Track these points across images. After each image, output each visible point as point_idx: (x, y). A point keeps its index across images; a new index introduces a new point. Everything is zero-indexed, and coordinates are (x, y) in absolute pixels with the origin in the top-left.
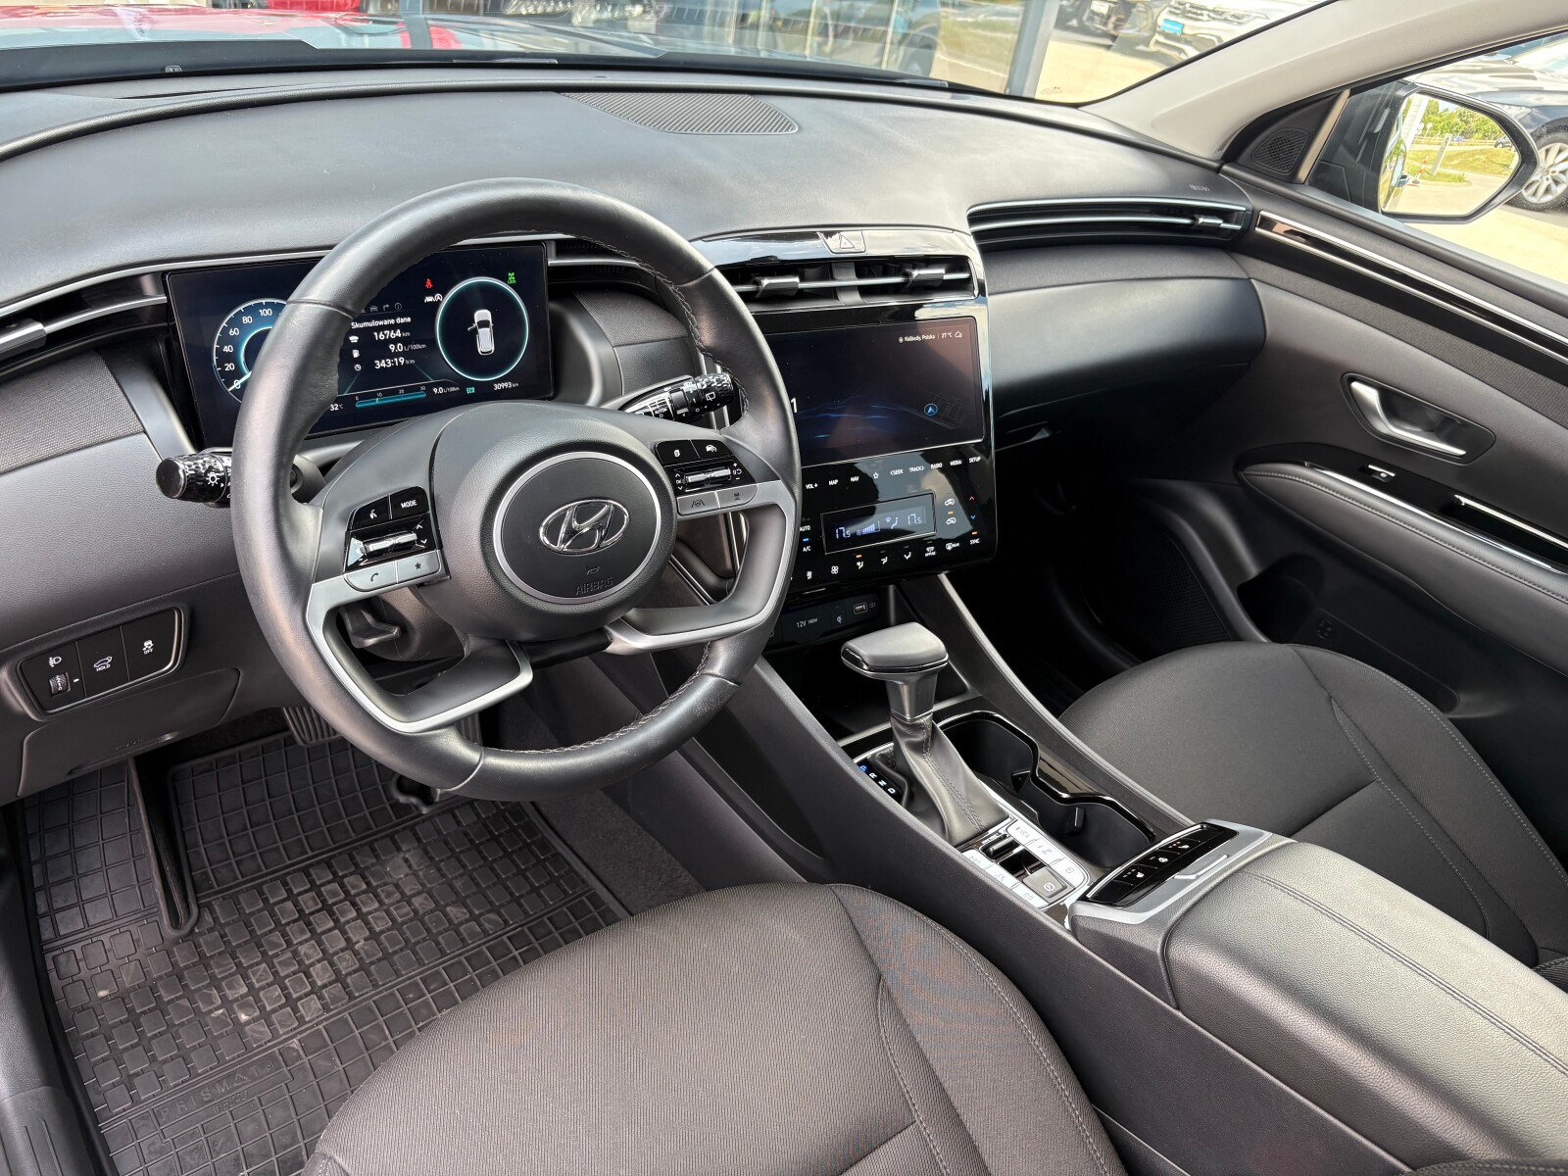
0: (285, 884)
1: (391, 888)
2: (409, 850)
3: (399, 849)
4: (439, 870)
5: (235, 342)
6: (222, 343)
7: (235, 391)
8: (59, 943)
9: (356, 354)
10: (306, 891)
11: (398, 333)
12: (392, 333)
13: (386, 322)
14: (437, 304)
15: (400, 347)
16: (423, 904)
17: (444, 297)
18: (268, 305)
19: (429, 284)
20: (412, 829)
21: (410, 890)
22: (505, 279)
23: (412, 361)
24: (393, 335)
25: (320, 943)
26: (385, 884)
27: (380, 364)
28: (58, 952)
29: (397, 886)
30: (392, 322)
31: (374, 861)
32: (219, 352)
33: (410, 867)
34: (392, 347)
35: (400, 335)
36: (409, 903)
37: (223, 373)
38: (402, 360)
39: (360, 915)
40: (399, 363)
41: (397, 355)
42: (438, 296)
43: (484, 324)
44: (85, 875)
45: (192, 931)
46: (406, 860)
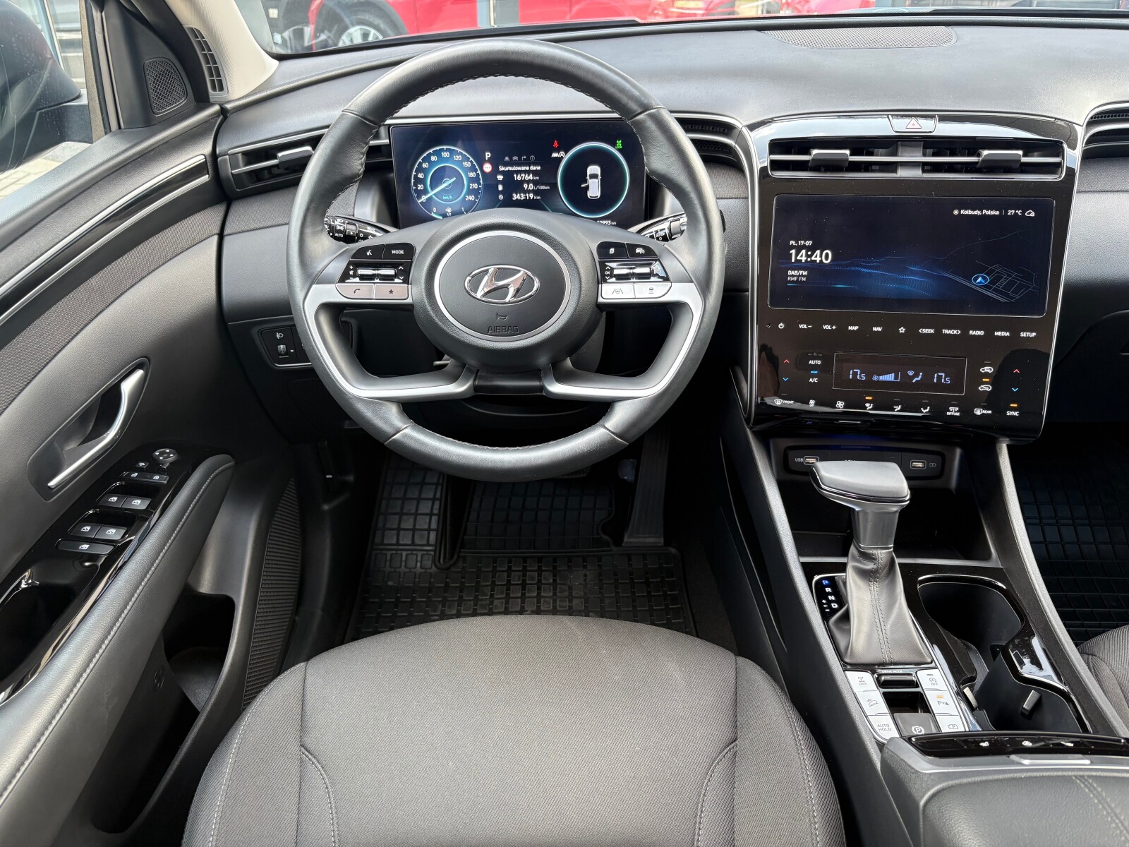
0: (510, 562)
1: (566, 588)
2: (590, 570)
3: (585, 567)
4: (601, 588)
5: (425, 171)
6: (418, 171)
7: (422, 203)
8: (382, 547)
9: (500, 188)
10: (519, 571)
11: (531, 177)
12: (527, 176)
13: (523, 168)
14: (560, 159)
15: (531, 187)
16: (577, 604)
17: (566, 153)
18: (448, 150)
19: (556, 144)
20: (599, 559)
21: (577, 593)
22: (614, 145)
23: (539, 198)
24: (527, 177)
25: (507, 603)
26: (564, 584)
27: (516, 197)
28: (379, 552)
29: (570, 588)
30: (527, 168)
31: (566, 568)
32: (416, 177)
33: (585, 580)
34: (525, 186)
35: (532, 178)
36: (570, 601)
37: (416, 190)
38: (531, 196)
39: (539, 597)
40: (530, 198)
41: (529, 192)
42: (562, 154)
43: (594, 176)
44: (406, 514)
45: (449, 568)
46: (585, 575)
